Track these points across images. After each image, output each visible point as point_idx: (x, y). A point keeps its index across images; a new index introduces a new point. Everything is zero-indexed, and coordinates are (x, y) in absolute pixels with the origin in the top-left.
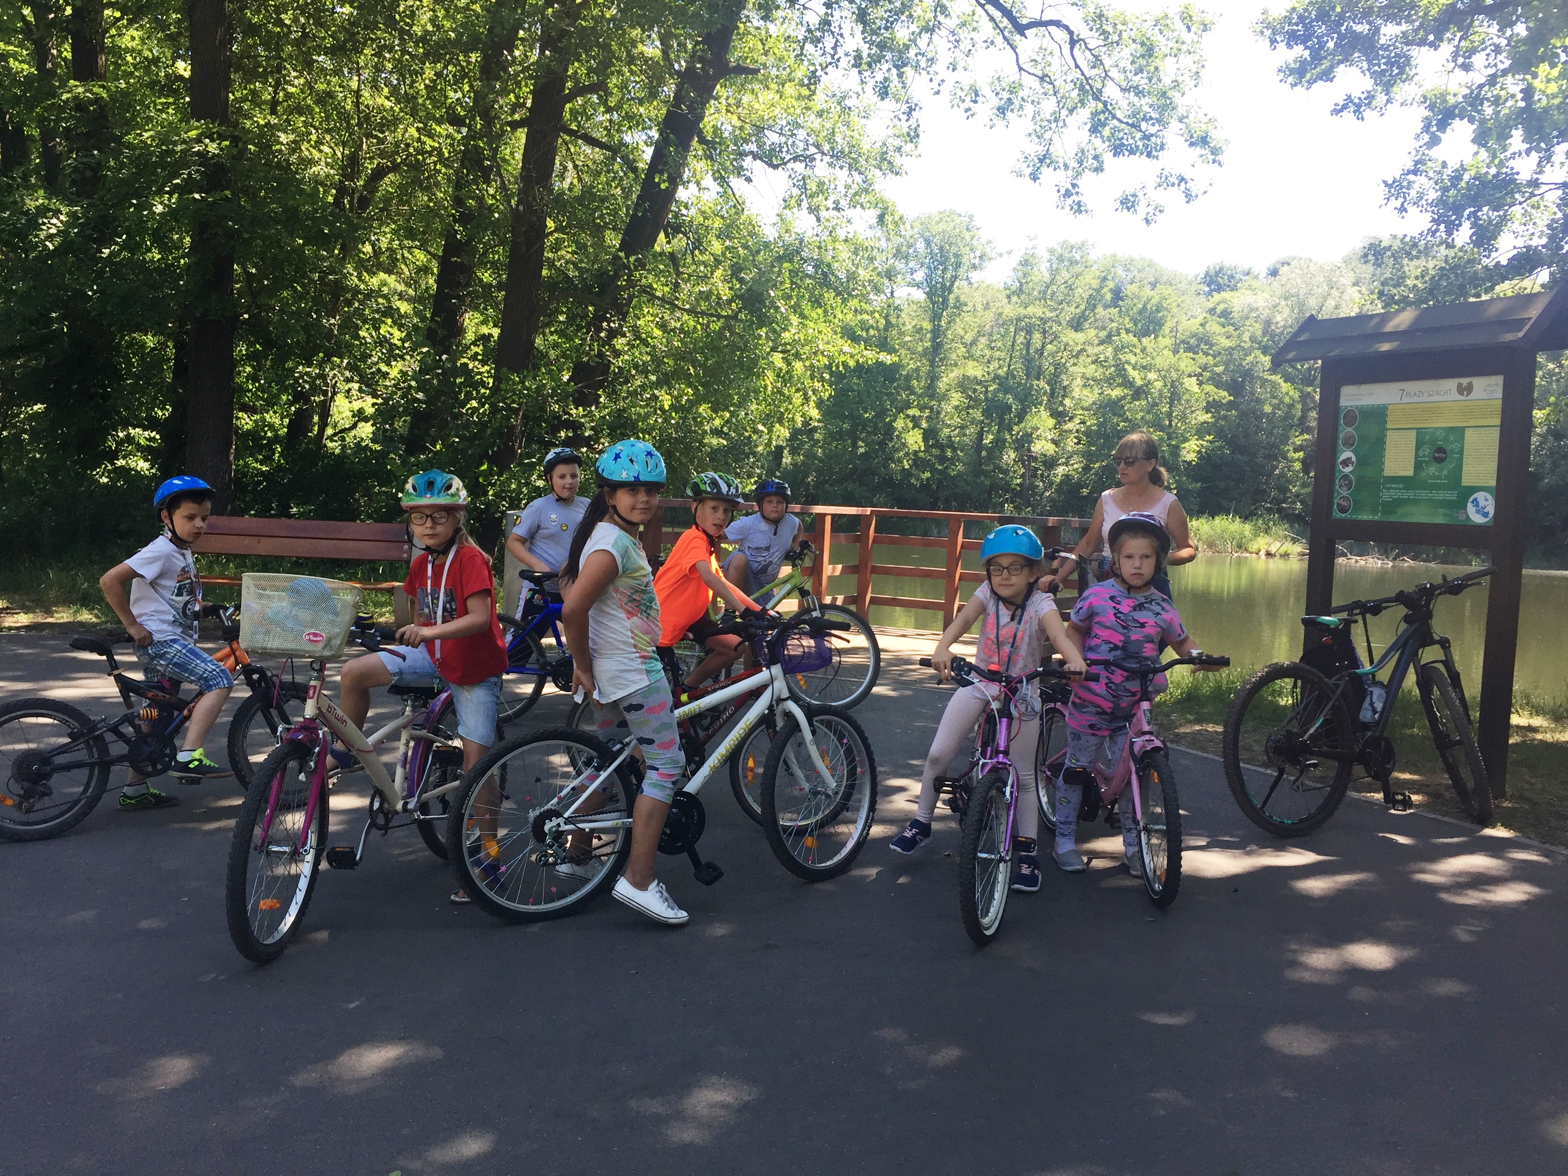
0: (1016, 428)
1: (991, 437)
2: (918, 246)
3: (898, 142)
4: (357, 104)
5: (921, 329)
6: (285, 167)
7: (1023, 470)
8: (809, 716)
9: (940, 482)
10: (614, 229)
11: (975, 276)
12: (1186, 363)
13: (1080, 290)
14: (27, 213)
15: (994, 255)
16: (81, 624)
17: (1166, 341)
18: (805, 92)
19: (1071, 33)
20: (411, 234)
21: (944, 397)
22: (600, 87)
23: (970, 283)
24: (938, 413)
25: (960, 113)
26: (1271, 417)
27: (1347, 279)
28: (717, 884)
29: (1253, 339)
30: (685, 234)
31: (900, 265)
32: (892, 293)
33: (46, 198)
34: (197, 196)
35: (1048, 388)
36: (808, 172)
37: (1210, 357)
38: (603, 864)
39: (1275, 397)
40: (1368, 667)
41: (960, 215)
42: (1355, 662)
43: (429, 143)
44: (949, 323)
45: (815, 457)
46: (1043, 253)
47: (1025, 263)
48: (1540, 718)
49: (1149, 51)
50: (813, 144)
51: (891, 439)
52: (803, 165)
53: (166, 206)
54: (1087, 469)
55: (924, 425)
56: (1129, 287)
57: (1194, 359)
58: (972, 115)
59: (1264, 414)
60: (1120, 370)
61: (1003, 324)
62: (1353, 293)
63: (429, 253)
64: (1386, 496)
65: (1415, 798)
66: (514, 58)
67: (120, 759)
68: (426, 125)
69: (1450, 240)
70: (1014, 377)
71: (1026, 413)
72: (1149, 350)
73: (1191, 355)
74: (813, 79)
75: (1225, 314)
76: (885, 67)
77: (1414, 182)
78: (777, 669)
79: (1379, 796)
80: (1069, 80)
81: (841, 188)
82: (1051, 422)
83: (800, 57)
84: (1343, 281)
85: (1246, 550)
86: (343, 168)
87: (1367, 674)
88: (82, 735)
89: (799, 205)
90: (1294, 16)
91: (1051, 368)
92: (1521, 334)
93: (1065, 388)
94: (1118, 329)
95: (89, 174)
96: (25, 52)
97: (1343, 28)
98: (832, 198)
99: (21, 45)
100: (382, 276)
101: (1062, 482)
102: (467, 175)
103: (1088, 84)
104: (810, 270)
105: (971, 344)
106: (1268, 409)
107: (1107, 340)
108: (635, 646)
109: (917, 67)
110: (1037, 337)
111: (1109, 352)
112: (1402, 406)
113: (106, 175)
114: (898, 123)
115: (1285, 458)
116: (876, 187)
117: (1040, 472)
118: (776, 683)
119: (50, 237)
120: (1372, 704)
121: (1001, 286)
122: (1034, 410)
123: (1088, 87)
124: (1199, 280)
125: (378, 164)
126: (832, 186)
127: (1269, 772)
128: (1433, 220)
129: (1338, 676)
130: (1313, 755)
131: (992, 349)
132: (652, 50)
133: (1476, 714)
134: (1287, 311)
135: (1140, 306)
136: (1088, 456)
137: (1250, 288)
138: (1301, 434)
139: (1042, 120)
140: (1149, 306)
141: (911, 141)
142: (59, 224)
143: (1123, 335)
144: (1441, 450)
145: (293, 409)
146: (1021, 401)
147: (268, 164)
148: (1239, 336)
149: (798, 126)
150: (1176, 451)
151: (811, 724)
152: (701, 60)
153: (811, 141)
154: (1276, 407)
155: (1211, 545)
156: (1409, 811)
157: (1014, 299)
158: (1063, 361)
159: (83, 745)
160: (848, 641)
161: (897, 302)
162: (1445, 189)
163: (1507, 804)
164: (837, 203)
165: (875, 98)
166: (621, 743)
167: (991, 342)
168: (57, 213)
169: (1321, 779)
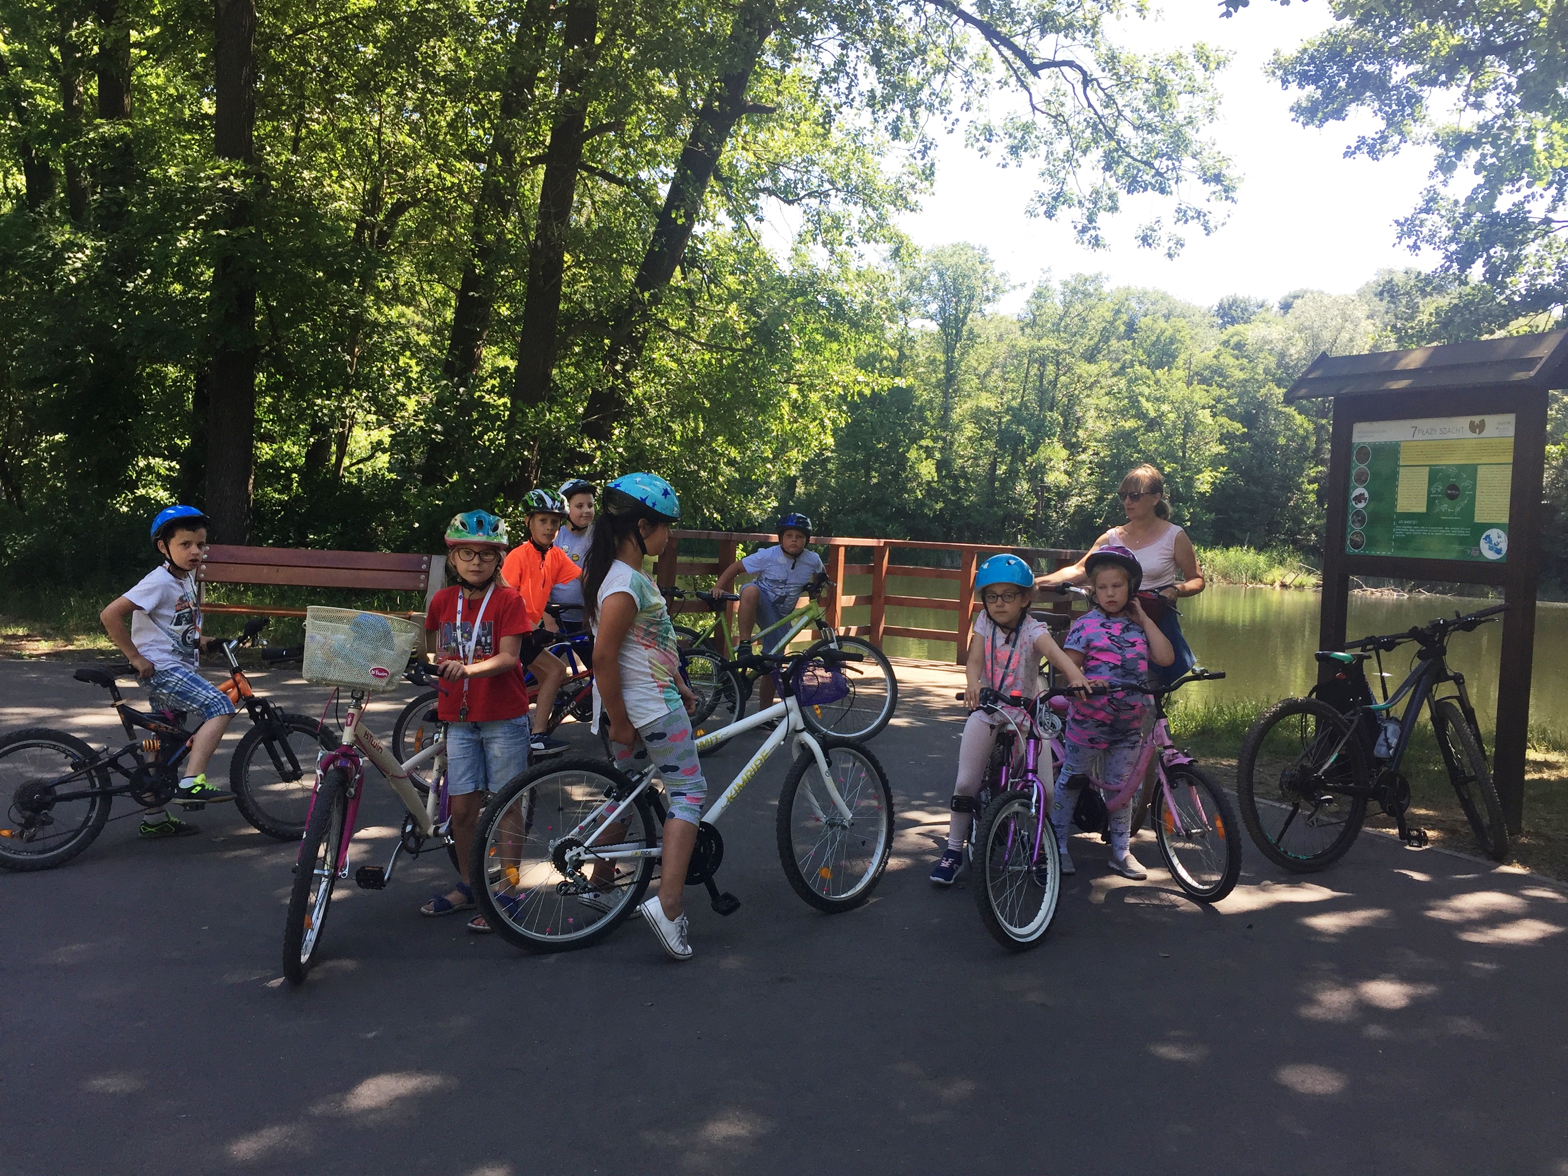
0: (1029, 459)
1: (1004, 467)
2: (931, 278)
3: (912, 179)
4: (379, 141)
5: (934, 360)
6: (307, 202)
7: (1035, 501)
8: (825, 747)
9: (953, 515)
10: (630, 264)
11: (988, 308)
12: (1200, 394)
13: (1093, 322)
14: (52, 248)
15: (1007, 288)
16: (101, 652)
17: (1180, 374)
18: (820, 130)
19: (1084, 73)
20: (431, 268)
21: (957, 428)
22: (618, 126)
23: (984, 315)
24: (952, 443)
25: (974, 153)
26: (1285, 448)
27: (1361, 312)
28: (732, 916)
29: (1267, 371)
30: (700, 268)
31: (913, 298)
32: (906, 324)
33: (71, 233)
34: (222, 232)
35: (1061, 419)
36: (823, 207)
37: (1224, 390)
38: (624, 893)
39: (1289, 429)
40: (1380, 702)
41: (973, 248)
42: (1369, 698)
43: (449, 180)
44: (963, 354)
45: (829, 487)
46: (1056, 286)
47: (1039, 295)
48: (1556, 753)
49: (1162, 90)
50: (828, 181)
51: (904, 470)
52: (818, 200)
53: (190, 241)
54: (1100, 500)
55: (938, 455)
56: (1143, 319)
57: (1207, 391)
58: (986, 154)
59: (1277, 447)
60: (1134, 401)
61: (1016, 356)
62: (1367, 325)
63: (448, 286)
64: (1399, 531)
65: (1430, 834)
66: (534, 96)
67: (121, 790)
68: (446, 161)
69: (1463, 277)
70: (1027, 408)
71: (1040, 443)
72: (1163, 382)
73: (1205, 387)
74: (828, 118)
75: (1239, 346)
76: (898, 106)
77: (1426, 220)
78: (792, 701)
79: (1394, 831)
80: (1082, 120)
81: (855, 225)
82: (1064, 453)
83: (815, 96)
84: (1358, 314)
85: (1261, 581)
86: (364, 203)
87: (1380, 709)
88: (84, 765)
89: (815, 240)
90: (1306, 56)
91: (1065, 400)
92: (1532, 373)
93: (1078, 419)
94: (1132, 361)
95: (114, 209)
96: (51, 89)
97: (1354, 68)
98: (846, 234)
99: (48, 83)
100: (401, 308)
101: (1075, 512)
102: (488, 210)
103: (1101, 122)
104: (823, 300)
105: (985, 376)
106: (1282, 441)
107: (1120, 372)
108: (653, 676)
109: (930, 108)
110: (1051, 368)
111: (1123, 384)
112: (1415, 443)
113: (131, 211)
114: (913, 161)
115: (1300, 490)
116: (891, 222)
117: (1053, 503)
118: (791, 715)
119: (75, 271)
120: (1386, 740)
121: (1015, 318)
122: (1047, 441)
123: (1101, 126)
124: (1212, 312)
125: (398, 200)
126: (847, 222)
127: (1284, 806)
128: (1446, 257)
129: (1352, 712)
130: (1328, 791)
131: (1006, 380)
132: (669, 89)
133: (1490, 750)
134: (1301, 344)
135: (1154, 338)
136: (1100, 485)
137: (1264, 321)
138: (1316, 466)
139: (1055, 160)
140: (1162, 339)
141: (926, 179)
142: (85, 259)
143: (1137, 367)
144: (1454, 487)
145: (312, 440)
146: (1035, 433)
147: (291, 199)
148: (1253, 368)
149: (813, 163)
150: (1189, 483)
151: (826, 755)
152: (719, 98)
153: (826, 177)
154: (1290, 439)
155: (1225, 576)
156: (1424, 848)
157: (1028, 331)
158: (1077, 392)
159: (85, 775)
160: (862, 673)
161: (911, 334)
162: (1457, 227)
163: (1524, 840)
164: (850, 238)
165: (888, 136)
166: (640, 773)
167: (1005, 373)
168: (82, 248)
169: (1336, 814)
